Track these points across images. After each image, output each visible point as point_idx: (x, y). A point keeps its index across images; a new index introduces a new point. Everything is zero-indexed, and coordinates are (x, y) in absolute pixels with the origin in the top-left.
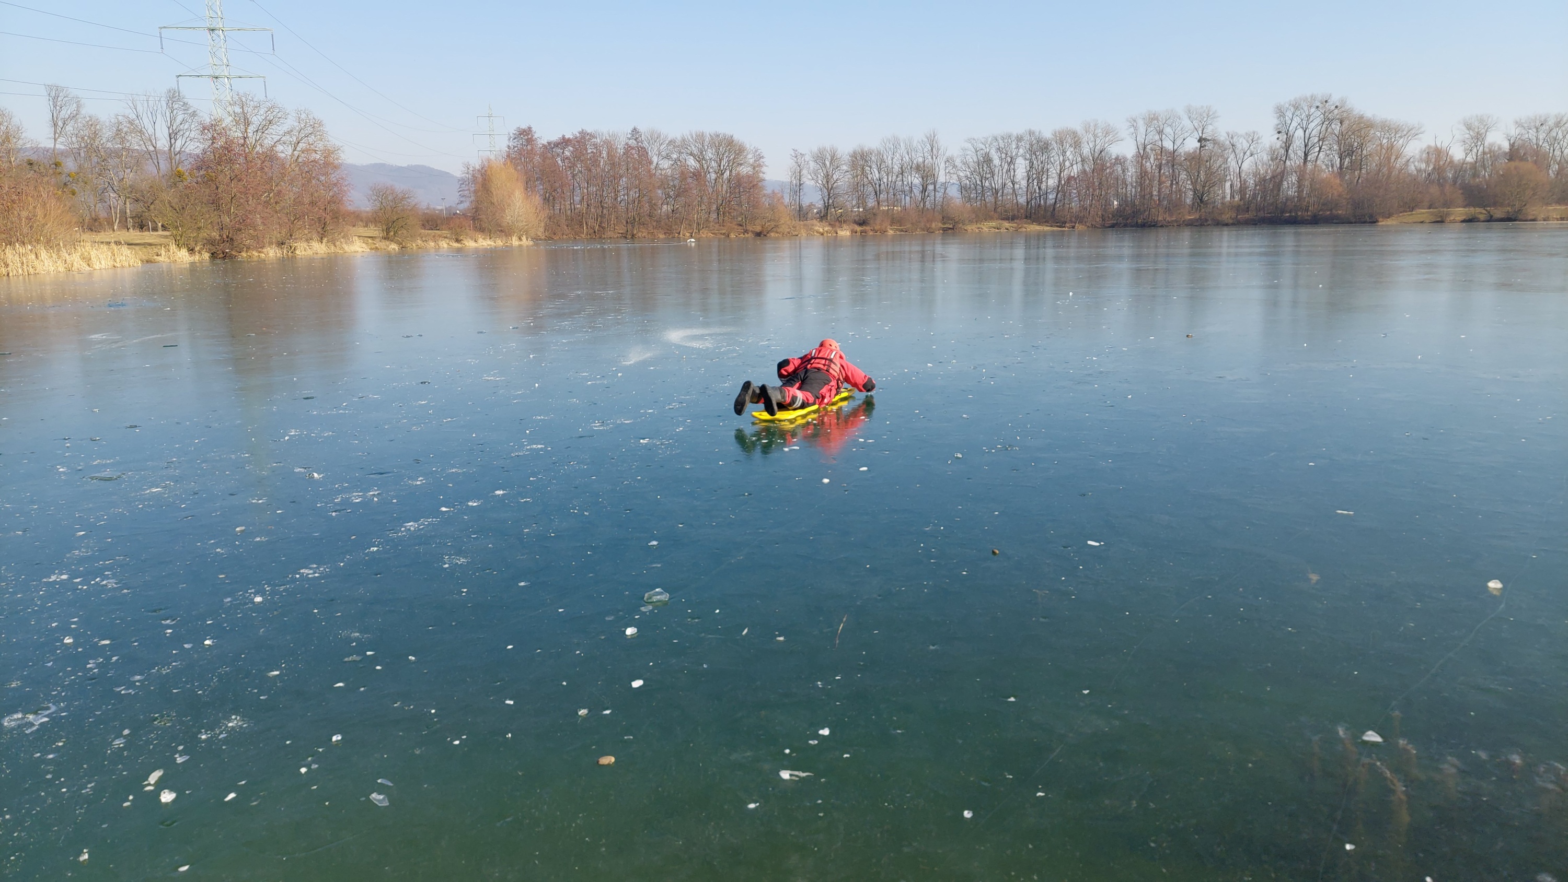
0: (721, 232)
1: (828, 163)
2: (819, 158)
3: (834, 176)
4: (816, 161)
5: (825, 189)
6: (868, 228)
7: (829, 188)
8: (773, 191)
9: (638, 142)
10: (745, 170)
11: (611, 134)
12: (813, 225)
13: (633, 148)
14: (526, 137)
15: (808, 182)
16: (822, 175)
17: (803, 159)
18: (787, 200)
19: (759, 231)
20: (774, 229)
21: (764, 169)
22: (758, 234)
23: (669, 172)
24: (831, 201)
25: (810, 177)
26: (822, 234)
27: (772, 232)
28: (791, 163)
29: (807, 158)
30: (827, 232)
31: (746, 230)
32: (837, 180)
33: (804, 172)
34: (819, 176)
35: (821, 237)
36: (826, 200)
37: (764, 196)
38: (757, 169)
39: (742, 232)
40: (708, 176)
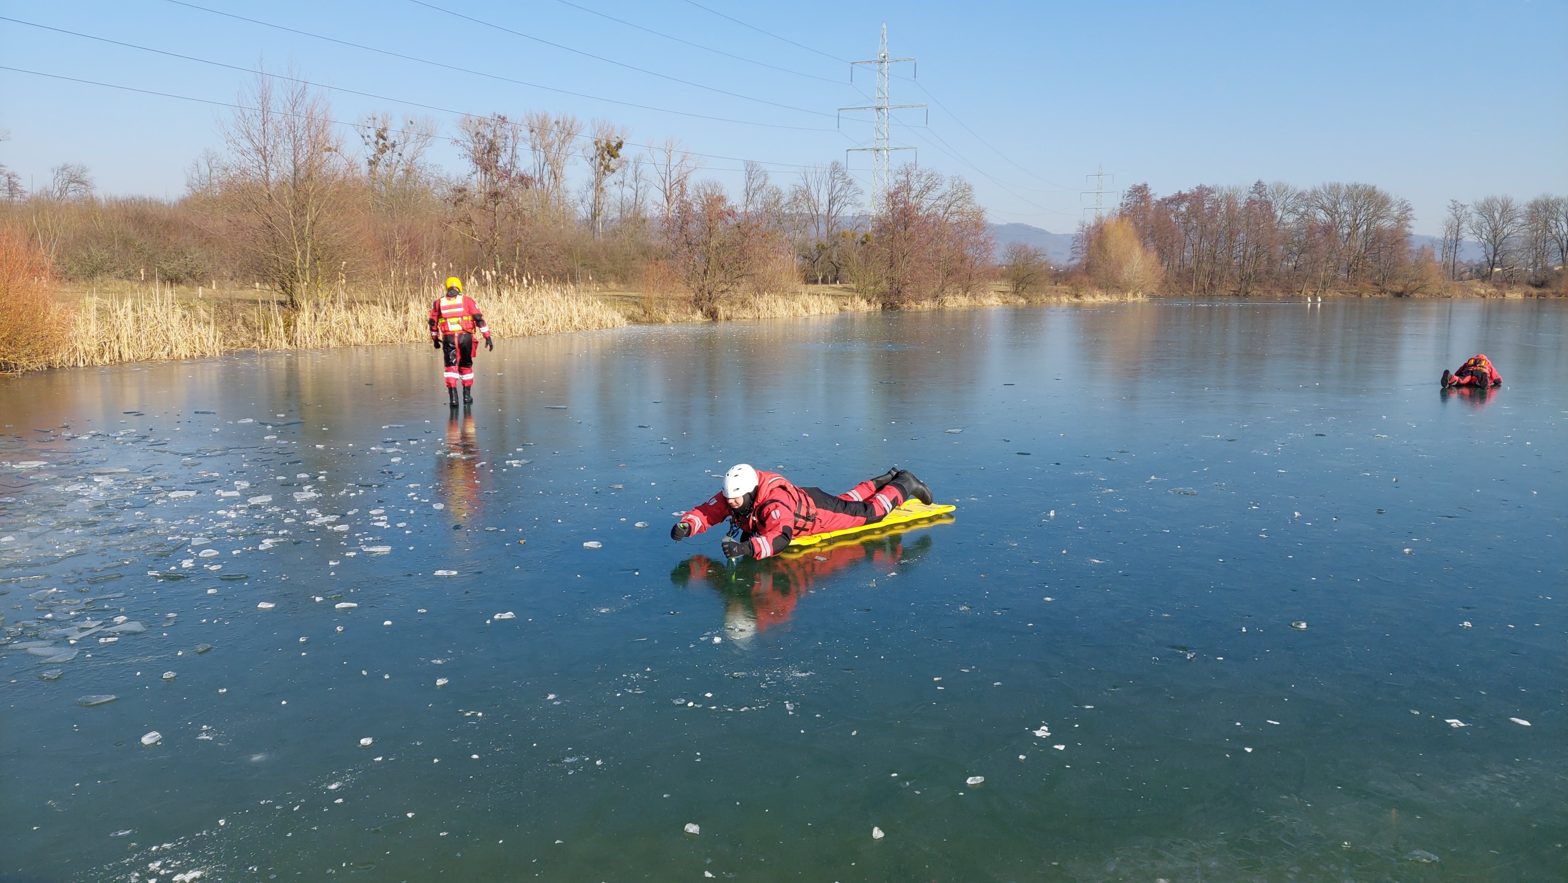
0: (1351, 291)
1: (1497, 215)
2: (1486, 209)
3: (1505, 231)
4: (1481, 213)
5: (1489, 244)
6: (1548, 291)
7: (1497, 243)
8: (1423, 247)
9: (1261, 196)
10: (1386, 224)
11: (1231, 188)
12: (1472, 286)
13: (1255, 202)
14: (1141, 194)
15: (1468, 237)
16: (1488, 228)
17: (1463, 211)
18: (1438, 257)
19: (1399, 291)
20: (1421, 290)
21: (1411, 223)
22: (1399, 295)
23: (1294, 226)
24: (1497, 259)
25: (1471, 231)
26: (1484, 297)
27: (1416, 293)
28: (1449, 215)
29: (1469, 210)
30: (1491, 294)
31: (1384, 289)
32: (1508, 235)
33: (1465, 225)
34: (1484, 230)
35: (1483, 299)
36: (1491, 257)
37: (1410, 251)
38: (1402, 222)
39: (1378, 292)
40: (1341, 231)
